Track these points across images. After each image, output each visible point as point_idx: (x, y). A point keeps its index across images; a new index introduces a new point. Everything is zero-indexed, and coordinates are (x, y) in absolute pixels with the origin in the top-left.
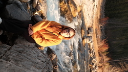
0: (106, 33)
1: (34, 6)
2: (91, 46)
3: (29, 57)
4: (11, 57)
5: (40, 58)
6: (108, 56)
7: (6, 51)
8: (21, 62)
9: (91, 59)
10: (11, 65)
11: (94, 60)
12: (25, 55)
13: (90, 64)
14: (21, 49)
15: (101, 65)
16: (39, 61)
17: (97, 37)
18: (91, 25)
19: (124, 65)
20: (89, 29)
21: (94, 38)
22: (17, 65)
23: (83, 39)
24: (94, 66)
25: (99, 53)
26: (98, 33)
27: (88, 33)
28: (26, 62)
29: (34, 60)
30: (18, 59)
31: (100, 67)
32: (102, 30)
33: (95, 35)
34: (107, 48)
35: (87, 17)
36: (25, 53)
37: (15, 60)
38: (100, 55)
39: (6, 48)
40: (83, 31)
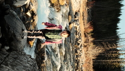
0: (92, 15)
1: (27, 7)
2: (78, 29)
3: (21, 62)
4: (9, 62)
5: (29, 63)
6: (92, 36)
7: (5, 58)
8: (16, 66)
9: (77, 40)
10: (9, 70)
11: (79, 40)
12: (19, 61)
13: (75, 44)
14: (16, 56)
15: (86, 44)
16: (28, 65)
17: (83, 19)
18: (78, 10)
19: (107, 45)
20: (76, 13)
21: (81, 21)
22: (13, 69)
23: (70, 24)
24: (79, 46)
25: (85, 34)
26: (85, 15)
27: (75, 17)
28: (19, 67)
29: (25, 65)
30: (14, 64)
31: (85, 46)
32: (88, 12)
33: (82, 17)
34: (92, 30)
35: (75, 3)
36: (18, 59)
37: (12, 65)
38: (85, 36)
39: (5, 54)
40: (70, 17)
